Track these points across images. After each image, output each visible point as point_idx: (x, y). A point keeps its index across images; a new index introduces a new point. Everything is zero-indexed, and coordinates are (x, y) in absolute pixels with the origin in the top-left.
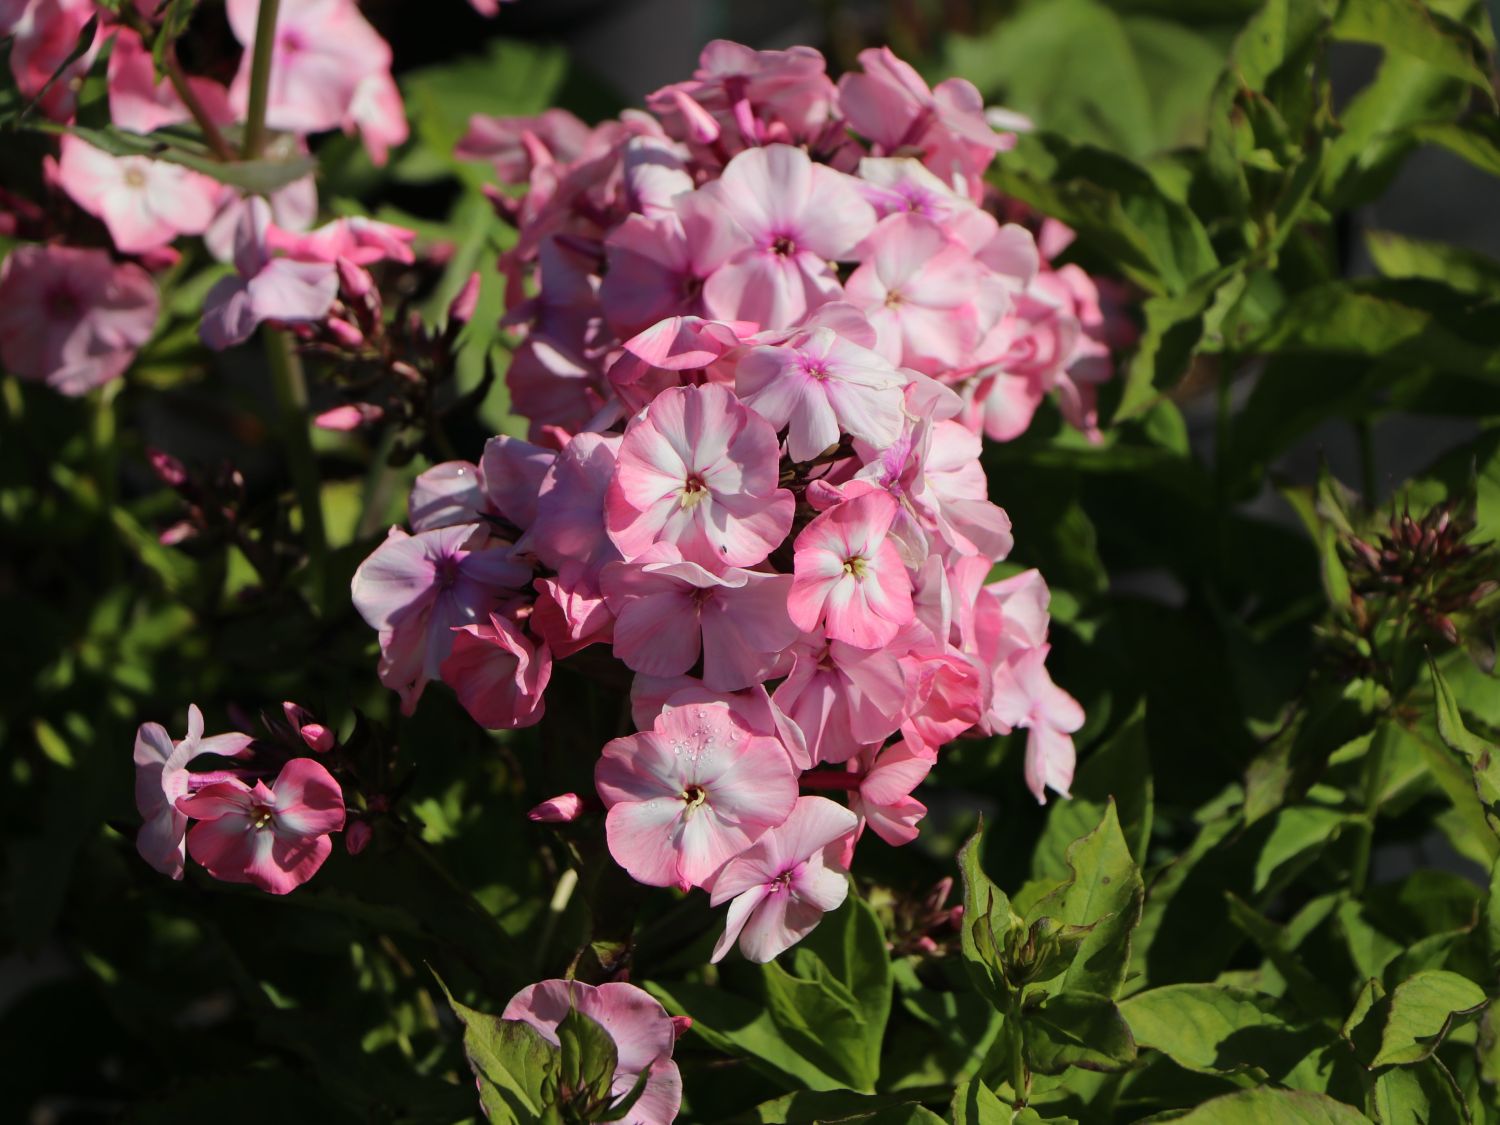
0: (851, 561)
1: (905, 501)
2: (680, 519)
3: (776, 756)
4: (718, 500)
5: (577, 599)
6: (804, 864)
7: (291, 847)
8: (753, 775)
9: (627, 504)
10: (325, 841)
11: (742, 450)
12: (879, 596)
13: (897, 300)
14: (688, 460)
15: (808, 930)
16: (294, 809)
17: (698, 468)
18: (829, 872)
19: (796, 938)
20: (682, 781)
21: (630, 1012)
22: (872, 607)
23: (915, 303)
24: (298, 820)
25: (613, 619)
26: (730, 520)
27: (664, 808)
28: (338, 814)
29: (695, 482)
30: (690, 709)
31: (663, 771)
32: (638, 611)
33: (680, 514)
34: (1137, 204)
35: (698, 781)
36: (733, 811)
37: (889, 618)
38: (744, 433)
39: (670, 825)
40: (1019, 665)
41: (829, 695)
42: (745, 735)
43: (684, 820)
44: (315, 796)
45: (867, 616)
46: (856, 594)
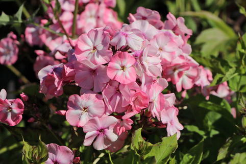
0: (123, 68)
1: (139, 61)
2: (91, 55)
3: (102, 104)
4: (98, 52)
5: (68, 68)
6: (107, 129)
7: (15, 117)
8: (97, 107)
9: (79, 49)
10: (21, 116)
11: (104, 43)
12: (128, 75)
13: (161, 50)
14: (94, 44)
15: (109, 146)
16: (16, 108)
17: (95, 46)
18: (113, 134)
19: (106, 147)
20: (83, 106)
21: (67, 153)
22: (126, 77)
23: (165, 51)
24: (16, 111)
25: (75, 74)
26: (100, 56)
27: (79, 111)
28: (23, 110)
29: (95, 48)
30: (88, 94)
31: (79, 104)
32: (81, 73)
33: (91, 54)
34: (225, 67)
35: (86, 107)
36: (92, 114)
37: (129, 80)
38: (105, 39)
39: (79, 115)
40: (168, 111)
41: (118, 98)
42: (97, 99)
43: (82, 114)
44: (19, 106)
45: (124, 78)
46: (123, 74)
